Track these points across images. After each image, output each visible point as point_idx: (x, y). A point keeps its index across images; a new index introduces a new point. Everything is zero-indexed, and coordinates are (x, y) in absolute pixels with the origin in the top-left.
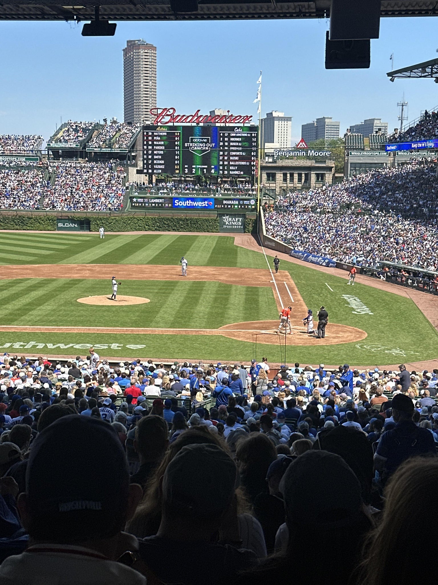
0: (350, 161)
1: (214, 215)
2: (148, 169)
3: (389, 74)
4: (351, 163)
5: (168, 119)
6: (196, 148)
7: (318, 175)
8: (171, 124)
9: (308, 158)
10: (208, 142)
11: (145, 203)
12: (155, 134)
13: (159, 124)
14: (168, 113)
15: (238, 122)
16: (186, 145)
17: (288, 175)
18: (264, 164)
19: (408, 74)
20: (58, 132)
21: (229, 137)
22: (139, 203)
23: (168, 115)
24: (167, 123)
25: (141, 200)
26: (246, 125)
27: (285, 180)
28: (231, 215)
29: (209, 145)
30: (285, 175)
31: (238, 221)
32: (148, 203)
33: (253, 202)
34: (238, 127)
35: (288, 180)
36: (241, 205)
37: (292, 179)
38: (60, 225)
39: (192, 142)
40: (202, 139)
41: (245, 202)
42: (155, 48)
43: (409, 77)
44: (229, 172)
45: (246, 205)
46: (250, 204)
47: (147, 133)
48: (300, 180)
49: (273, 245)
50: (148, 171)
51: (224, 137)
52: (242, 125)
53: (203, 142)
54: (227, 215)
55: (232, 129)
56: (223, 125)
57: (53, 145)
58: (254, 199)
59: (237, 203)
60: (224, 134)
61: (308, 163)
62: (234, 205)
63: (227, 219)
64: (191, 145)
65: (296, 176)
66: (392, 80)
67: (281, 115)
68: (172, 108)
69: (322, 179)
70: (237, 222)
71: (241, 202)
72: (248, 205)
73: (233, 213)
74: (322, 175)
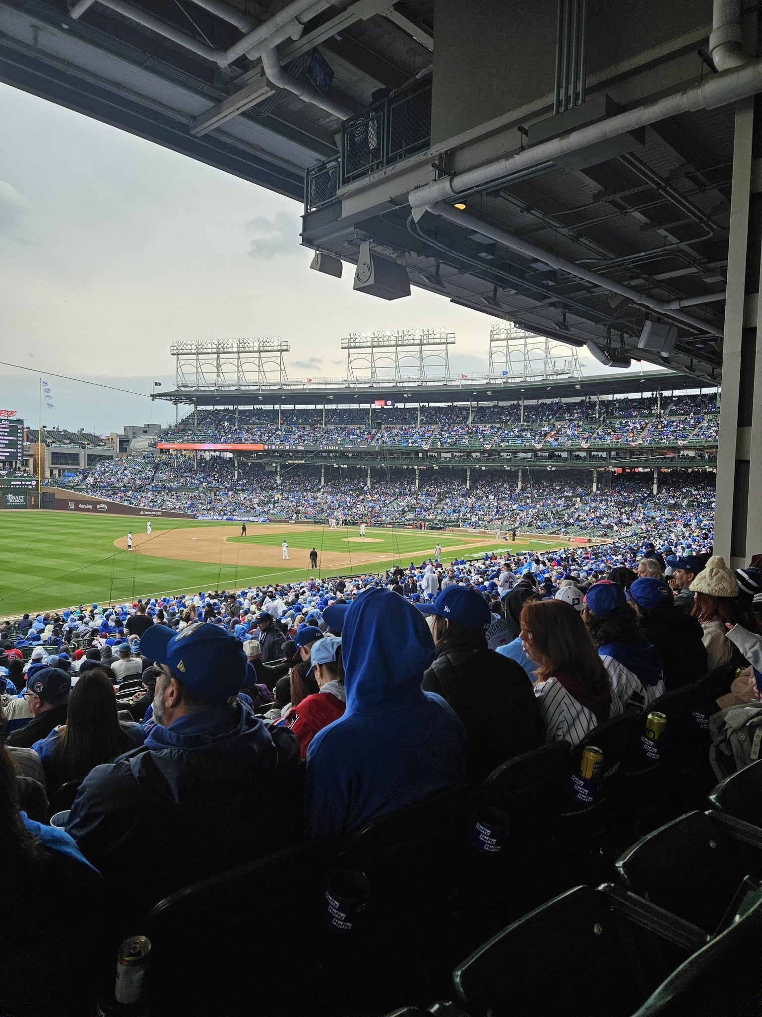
3: (151, 395)
15: (5, 416)
26: (9, 418)
28: (15, 495)
31: (21, 498)
33: (34, 483)
34: (6, 420)
36: (25, 485)
41: (27, 483)
43: (162, 399)
45: (28, 485)
46: (31, 485)
54: (11, 493)
58: (35, 480)
59: (20, 483)
62: (17, 485)
63: (10, 497)
66: (153, 400)
70: (19, 500)
71: (23, 483)
73: (16, 492)
74: (27, 460)
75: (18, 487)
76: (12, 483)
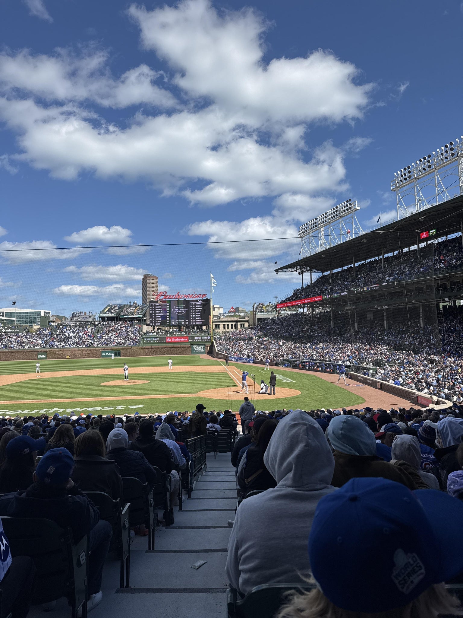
0: (257, 317)
1: (188, 345)
2: (152, 323)
4: (258, 318)
5: (162, 297)
6: (178, 311)
7: (241, 324)
8: (165, 300)
9: (237, 316)
10: (184, 308)
11: (151, 341)
12: (156, 305)
13: (159, 300)
14: (163, 294)
15: (200, 298)
16: (173, 310)
17: (226, 325)
18: (213, 320)
19: (285, 270)
20: (105, 309)
21: (195, 305)
22: (148, 341)
23: (163, 295)
24: (162, 299)
25: (149, 339)
26: (204, 299)
27: (224, 328)
29: (185, 309)
30: (224, 325)
31: (202, 348)
32: (153, 340)
33: (209, 338)
34: (200, 300)
35: (226, 328)
37: (228, 328)
38: (103, 354)
39: (176, 308)
40: (181, 307)
41: (206, 338)
42: (157, 278)
43: (286, 272)
44: (195, 323)
45: (205, 339)
47: (152, 305)
48: (232, 328)
49: (222, 356)
50: (152, 324)
51: (192, 305)
52: (202, 299)
53: (181, 308)
54: (195, 345)
55: (197, 301)
56: (192, 299)
57: (102, 315)
58: (209, 336)
59: (201, 338)
60: (192, 304)
61: (236, 319)
62: (199, 339)
63: (195, 347)
64: (175, 310)
65: (230, 326)
66: (277, 273)
67: (218, 306)
68: (165, 292)
69: (243, 326)
70: (200, 349)
71: (203, 338)
72: (206, 339)
73: (199, 344)
74: (244, 324)
75: (200, 340)
76: (195, 338)
